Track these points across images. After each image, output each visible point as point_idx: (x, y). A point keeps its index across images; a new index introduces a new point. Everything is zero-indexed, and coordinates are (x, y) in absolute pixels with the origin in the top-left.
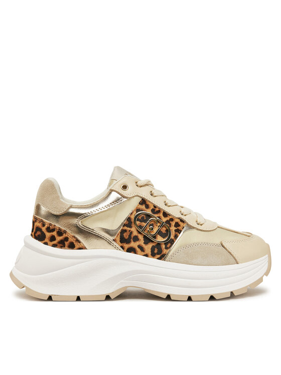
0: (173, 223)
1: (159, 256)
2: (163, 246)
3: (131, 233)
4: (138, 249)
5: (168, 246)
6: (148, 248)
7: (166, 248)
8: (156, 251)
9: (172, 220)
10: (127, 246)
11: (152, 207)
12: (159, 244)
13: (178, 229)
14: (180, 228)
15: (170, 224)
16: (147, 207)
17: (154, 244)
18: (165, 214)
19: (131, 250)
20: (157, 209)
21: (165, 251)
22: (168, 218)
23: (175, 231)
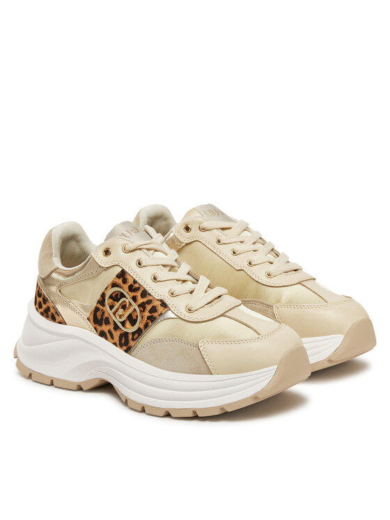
0: (149, 307)
1: (125, 348)
2: (130, 336)
3: (103, 313)
4: (108, 335)
5: (135, 337)
6: (117, 334)
7: (133, 339)
8: (123, 341)
9: (149, 302)
10: (99, 329)
11: (130, 282)
12: (126, 334)
13: (152, 316)
14: (155, 315)
15: (144, 308)
16: (125, 281)
17: (121, 332)
18: (145, 293)
19: (102, 334)
20: (137, 286)
21: (131, 343)
22: (145, 300)
23: (148, 318)
